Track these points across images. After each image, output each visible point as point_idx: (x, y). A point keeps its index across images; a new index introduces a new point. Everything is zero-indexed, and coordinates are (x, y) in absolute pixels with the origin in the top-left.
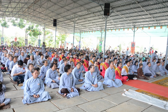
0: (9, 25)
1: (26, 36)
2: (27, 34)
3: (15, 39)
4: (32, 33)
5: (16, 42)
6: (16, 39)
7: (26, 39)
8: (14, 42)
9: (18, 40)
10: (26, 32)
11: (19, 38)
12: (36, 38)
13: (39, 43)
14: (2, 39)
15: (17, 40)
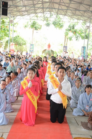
0: (41, 26)
1: (65, 42)
2: (67, 39)
5: (49, 51)
6: (49, 46)
7: (64, 47)
8: (46, 51)
13: (83, 53)
14: (31, 47)
15: (51, 47)
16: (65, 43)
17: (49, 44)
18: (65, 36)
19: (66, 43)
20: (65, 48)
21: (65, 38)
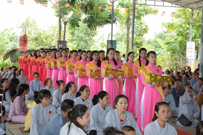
1: (60, 30)
2: (65, 23)
3: (21, 40)
4: (84, 16)
7: (59, 42)
9: (31, 46)
10: (62, 13)
11: (36, 39)
12: (88, 38)
16: (60, 34)
17: (25, 35)
18: (60, 17)
19: (62, 34)
20: (62, 46)
21: (60, 21)
